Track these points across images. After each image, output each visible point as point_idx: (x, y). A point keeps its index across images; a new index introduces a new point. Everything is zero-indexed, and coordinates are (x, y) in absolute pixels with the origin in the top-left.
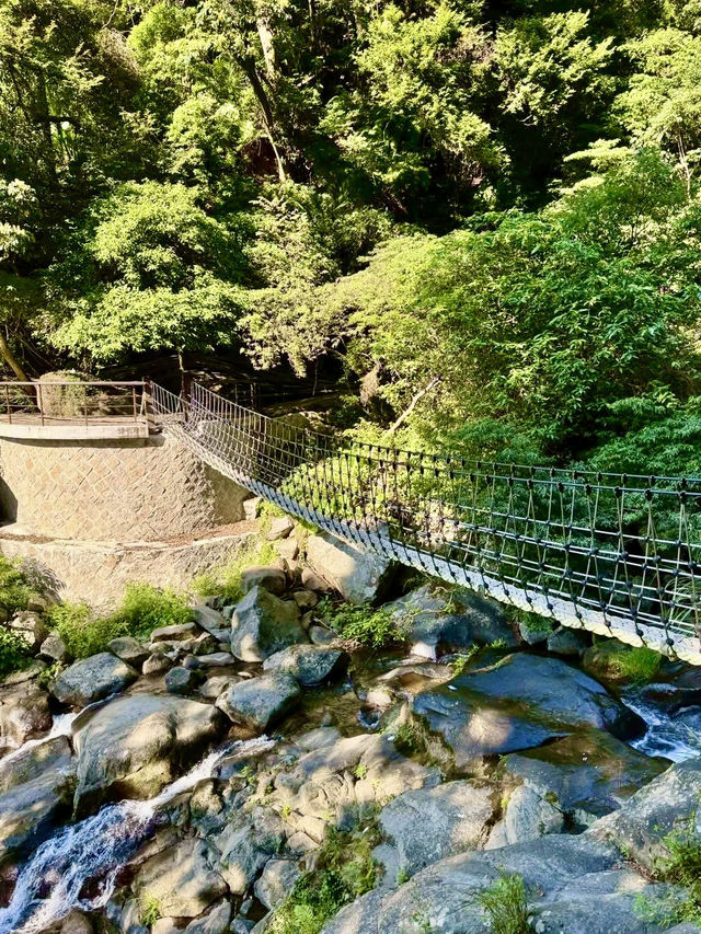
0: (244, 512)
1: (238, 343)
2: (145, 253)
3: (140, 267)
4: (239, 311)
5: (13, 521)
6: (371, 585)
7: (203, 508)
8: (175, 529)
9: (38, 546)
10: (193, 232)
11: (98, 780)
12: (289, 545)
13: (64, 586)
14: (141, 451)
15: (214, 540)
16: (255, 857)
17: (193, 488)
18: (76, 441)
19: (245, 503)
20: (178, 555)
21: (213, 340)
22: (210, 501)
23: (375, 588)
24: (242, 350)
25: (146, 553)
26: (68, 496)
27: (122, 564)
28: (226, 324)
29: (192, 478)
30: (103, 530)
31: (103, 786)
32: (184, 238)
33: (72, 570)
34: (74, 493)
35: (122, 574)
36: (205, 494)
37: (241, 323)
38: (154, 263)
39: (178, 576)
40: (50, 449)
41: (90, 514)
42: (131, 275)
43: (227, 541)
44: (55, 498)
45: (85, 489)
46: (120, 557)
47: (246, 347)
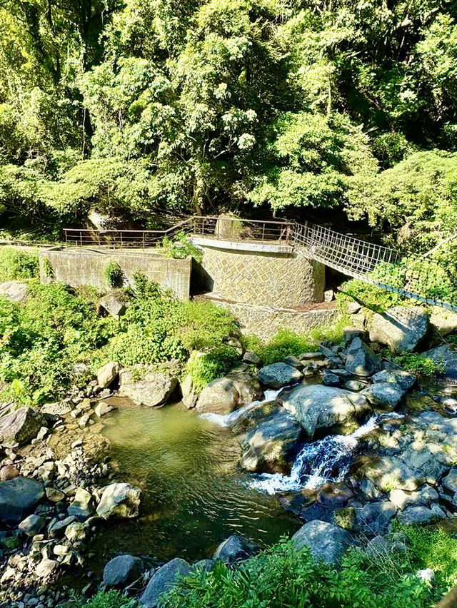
0: (324, 298)
1: (343, 206)
2: (304, 153)
3: (301, 160)
4: (346, 188)
5: (210, 291)
6: (412, 343)
7: (309, 293)
8: (296, 303)
9: (231, 305)
10: (329, 143)
11: (323, 423)
12: (360, 317)
13: (245, 327)
14: (286, 260)
15: (320, 311)
16: (441, 468)
17: (306, 282)
18: (254, 252)
19: (326, 293)
20: (305, 317)
21: (331, 203)
22: (312, 290)
23: (414, 345)
24: (345, 209)
25: (290, 314)
26: (246, 280)
27: (277, 319)
28: (338, 194)
29: (307, 277)
30: (263, 300)
31: (327, 426)
32: (323, 146)
33: (250, 319)
34: (249, 279)
35: (277, 324)
36: (311, 286)
37: (346, 194)
38: (309, 159)
39: (303, 328)
40: (238, 255)
41: (257, 291)
42: (296, 164)
43: (326, 312)
44: (238, 281)
45: (256, 278)
46: (277, 315)
47: (346, 208)
